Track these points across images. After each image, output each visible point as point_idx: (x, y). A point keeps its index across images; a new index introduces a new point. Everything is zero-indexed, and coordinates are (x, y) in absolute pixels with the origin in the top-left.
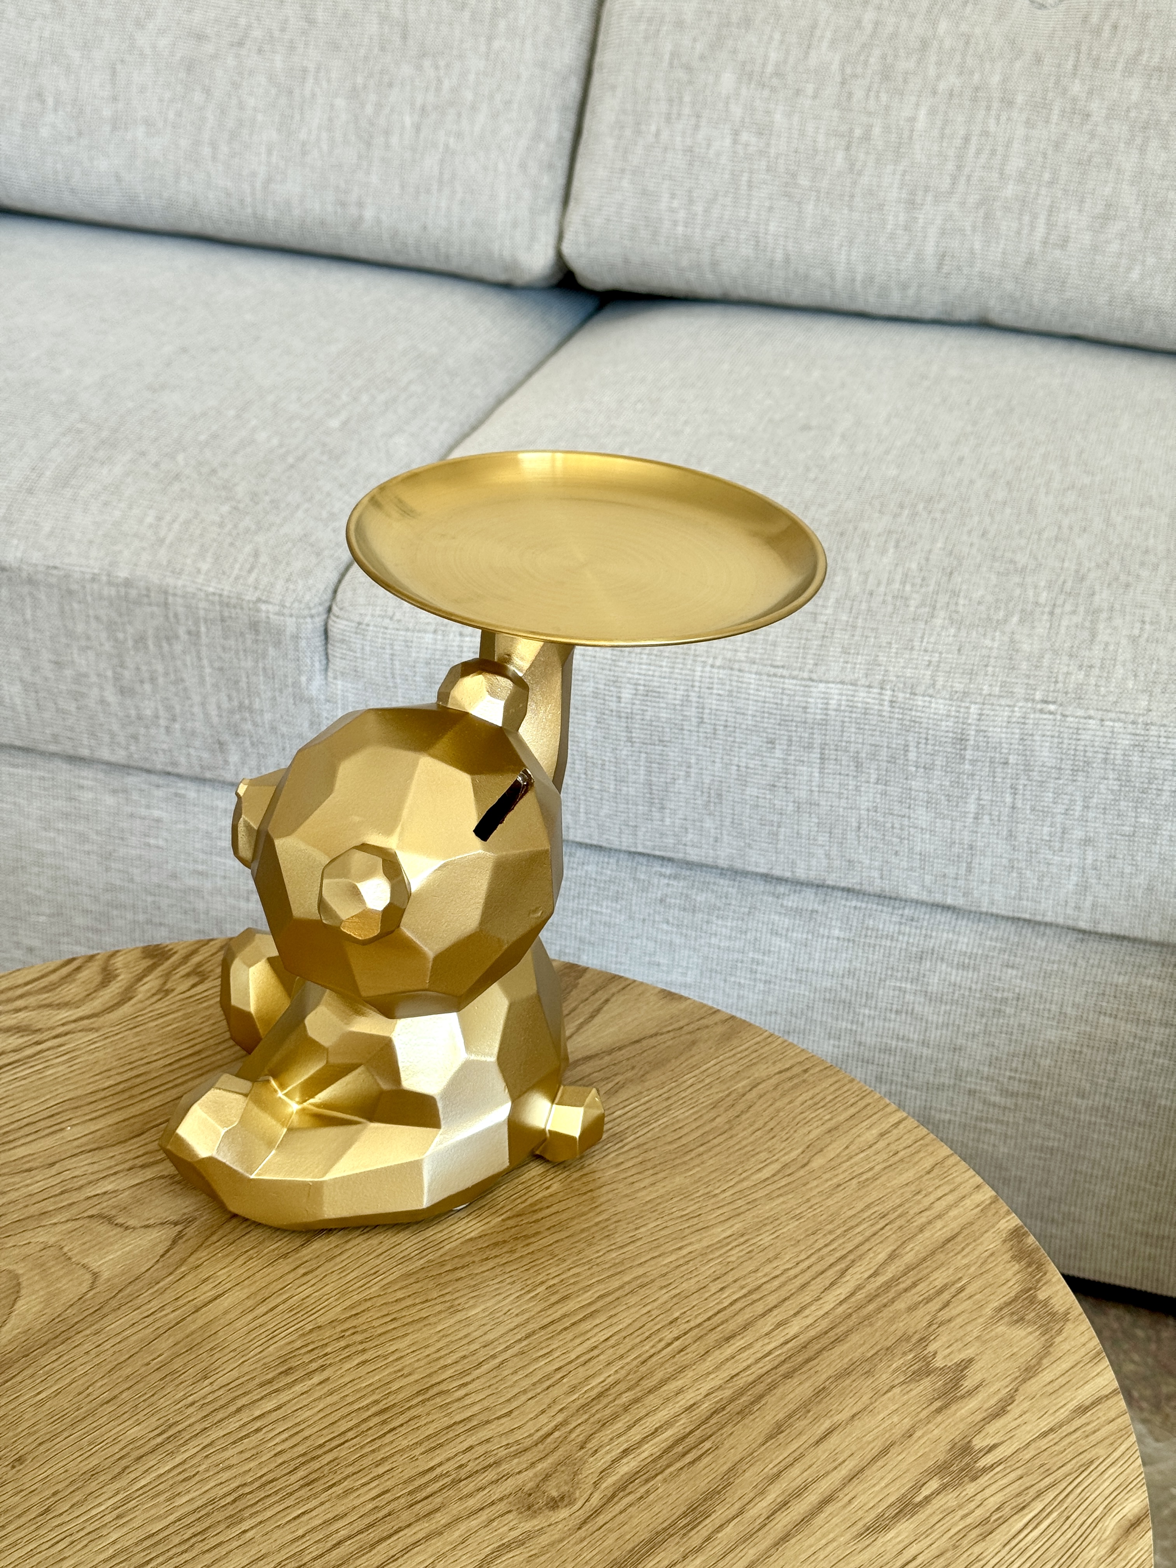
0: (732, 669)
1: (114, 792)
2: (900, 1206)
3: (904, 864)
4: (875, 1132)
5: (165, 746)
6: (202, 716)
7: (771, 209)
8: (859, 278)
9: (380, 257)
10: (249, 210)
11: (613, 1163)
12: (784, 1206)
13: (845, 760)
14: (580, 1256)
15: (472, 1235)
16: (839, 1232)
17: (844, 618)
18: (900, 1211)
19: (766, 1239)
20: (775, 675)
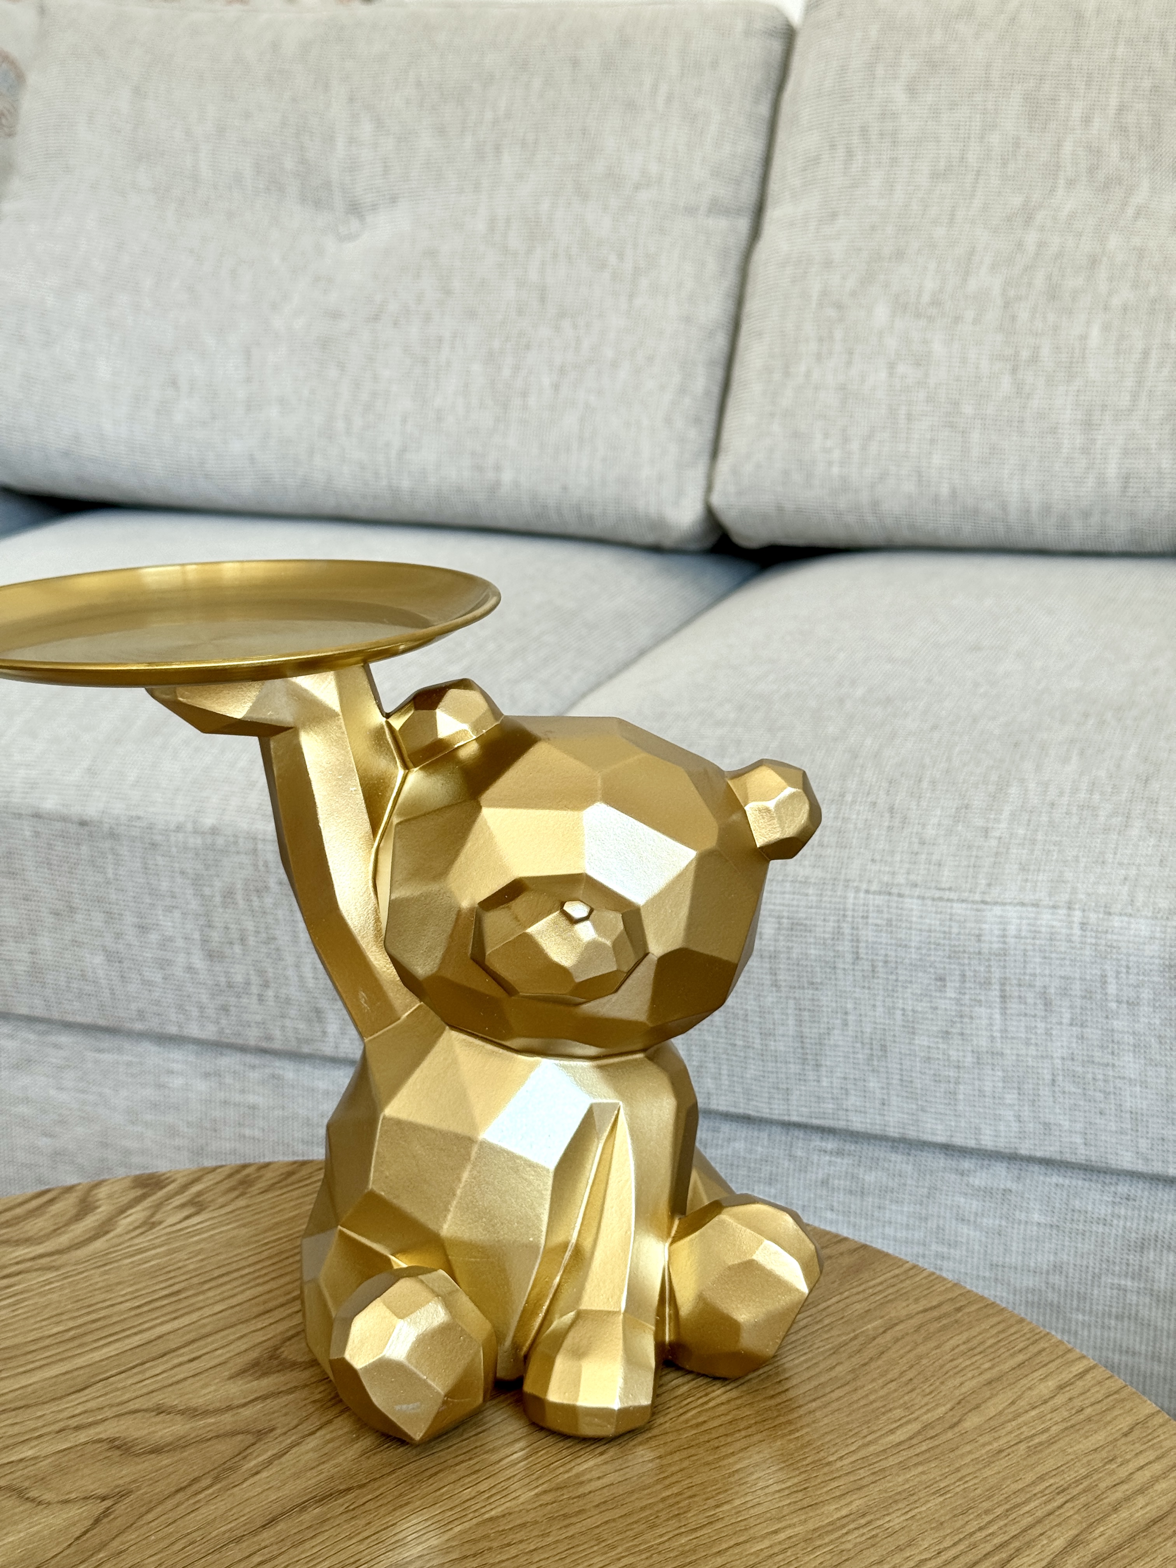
0: (890, 894)
1: (207, 1075)
2: (1086, 1477)
3: (1113, 1127)
4: (1052, 1384)
5: (258, 1018)
6: (296, 979)
7: (933, 441)
8: (1035, 507)
9: (520, 525)
10: (384, 483)
11: (694, 1422)
12: (924, 1477)
13: (1030, 997)
14: (636, 1542)
15: (493, 1513)
16: (999, 1511)
17: (1021, 831)
18: (1086, 1484)
19: (896, 1520)
20: (941, 899)
